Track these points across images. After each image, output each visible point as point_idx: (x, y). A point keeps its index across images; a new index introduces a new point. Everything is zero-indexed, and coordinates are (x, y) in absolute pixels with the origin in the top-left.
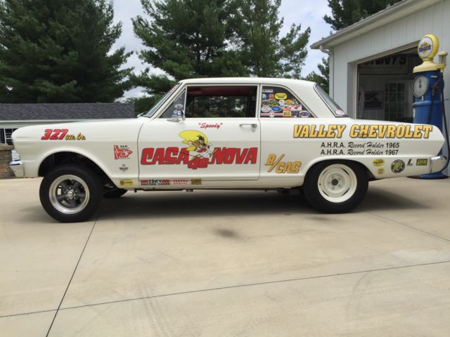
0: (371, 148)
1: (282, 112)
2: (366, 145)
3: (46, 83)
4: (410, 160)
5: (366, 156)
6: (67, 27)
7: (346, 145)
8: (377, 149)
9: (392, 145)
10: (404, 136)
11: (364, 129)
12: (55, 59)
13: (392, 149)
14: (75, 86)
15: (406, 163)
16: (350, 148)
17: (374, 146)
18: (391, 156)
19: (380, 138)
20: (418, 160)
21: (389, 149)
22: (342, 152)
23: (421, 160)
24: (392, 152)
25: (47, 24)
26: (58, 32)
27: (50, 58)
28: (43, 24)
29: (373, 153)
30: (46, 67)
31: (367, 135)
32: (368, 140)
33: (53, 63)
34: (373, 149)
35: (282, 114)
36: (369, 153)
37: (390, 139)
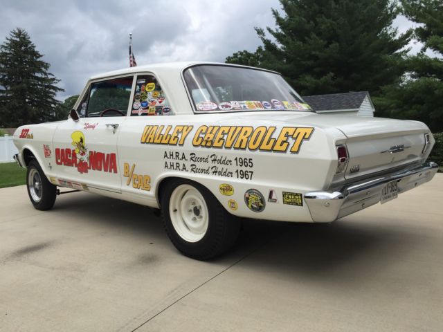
0: (216, 164)
1: (148, 108)
2: (210, 160)
3: (308, 78)
4: (271, 193)
5: (211, 177)
6: (333, 20)
7: (188, 157)
8: (225, 167)
9: (243, 162)
10: (259, 148)
11: (211, 133)
12: (318, 53)
13: (244, 169)
14: (333, 78)
15: (266, 197)
16: (192, 162)
17: (219, 161)
18: (244, 181)
19: (226, 148)
20: (284, 194)
21: (239, 168)
22: (184, 168)
23: (292, 194)
24: (244, 175)
25: (315, 21)
26: (323, 27)
27: (313, 53)
28: (312, 22)
29: (220, 174)
30: (310, 63)
31: (212, 142)
32: (212, 151)
33: (316, 58)
34: (220, 167)
35: (148, 111)
36: (215, 172)
37: (240, 152)
